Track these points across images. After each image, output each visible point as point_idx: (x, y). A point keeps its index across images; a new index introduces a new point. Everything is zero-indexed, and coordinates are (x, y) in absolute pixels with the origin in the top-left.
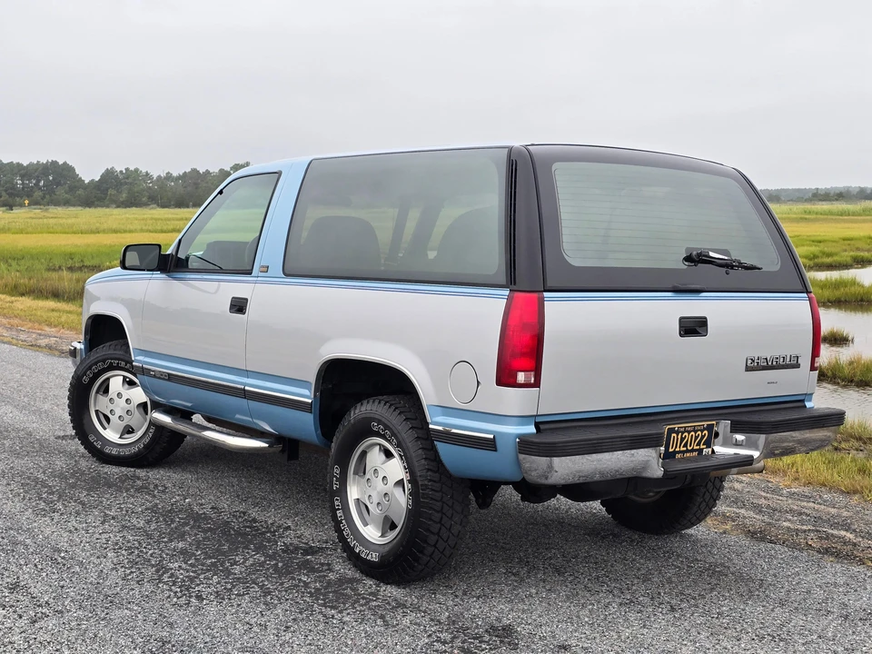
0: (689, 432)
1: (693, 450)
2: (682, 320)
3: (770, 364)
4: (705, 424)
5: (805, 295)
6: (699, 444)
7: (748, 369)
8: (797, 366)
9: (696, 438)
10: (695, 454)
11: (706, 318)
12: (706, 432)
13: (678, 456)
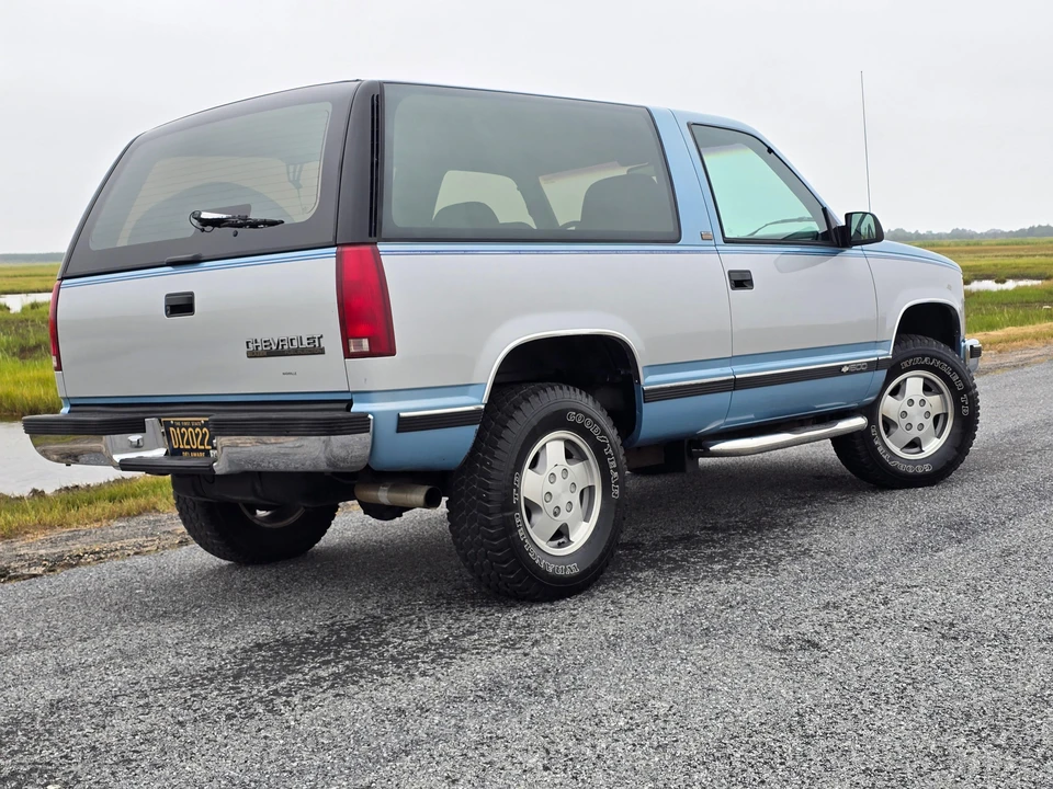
0: (187, 428)
1: (197, 450)
2: (167, 295)
3: (274, 348)
4: (203, 420)
5: (334, 249)
6: (202, 444)
7: (252, 355)
8: (321, 351)
9: (197, 435)
10: (202, 454)
11: (192, 294)
12: (205, 429)
13: (185, 454)
